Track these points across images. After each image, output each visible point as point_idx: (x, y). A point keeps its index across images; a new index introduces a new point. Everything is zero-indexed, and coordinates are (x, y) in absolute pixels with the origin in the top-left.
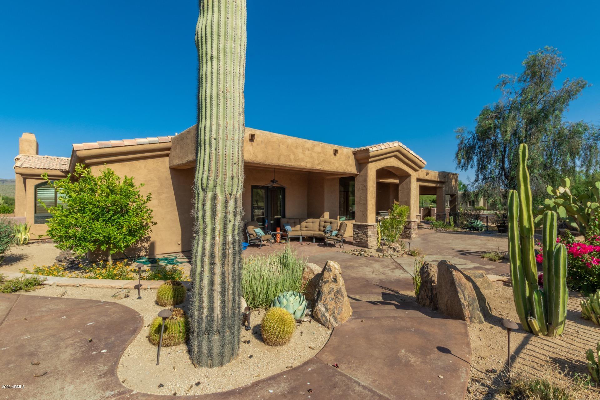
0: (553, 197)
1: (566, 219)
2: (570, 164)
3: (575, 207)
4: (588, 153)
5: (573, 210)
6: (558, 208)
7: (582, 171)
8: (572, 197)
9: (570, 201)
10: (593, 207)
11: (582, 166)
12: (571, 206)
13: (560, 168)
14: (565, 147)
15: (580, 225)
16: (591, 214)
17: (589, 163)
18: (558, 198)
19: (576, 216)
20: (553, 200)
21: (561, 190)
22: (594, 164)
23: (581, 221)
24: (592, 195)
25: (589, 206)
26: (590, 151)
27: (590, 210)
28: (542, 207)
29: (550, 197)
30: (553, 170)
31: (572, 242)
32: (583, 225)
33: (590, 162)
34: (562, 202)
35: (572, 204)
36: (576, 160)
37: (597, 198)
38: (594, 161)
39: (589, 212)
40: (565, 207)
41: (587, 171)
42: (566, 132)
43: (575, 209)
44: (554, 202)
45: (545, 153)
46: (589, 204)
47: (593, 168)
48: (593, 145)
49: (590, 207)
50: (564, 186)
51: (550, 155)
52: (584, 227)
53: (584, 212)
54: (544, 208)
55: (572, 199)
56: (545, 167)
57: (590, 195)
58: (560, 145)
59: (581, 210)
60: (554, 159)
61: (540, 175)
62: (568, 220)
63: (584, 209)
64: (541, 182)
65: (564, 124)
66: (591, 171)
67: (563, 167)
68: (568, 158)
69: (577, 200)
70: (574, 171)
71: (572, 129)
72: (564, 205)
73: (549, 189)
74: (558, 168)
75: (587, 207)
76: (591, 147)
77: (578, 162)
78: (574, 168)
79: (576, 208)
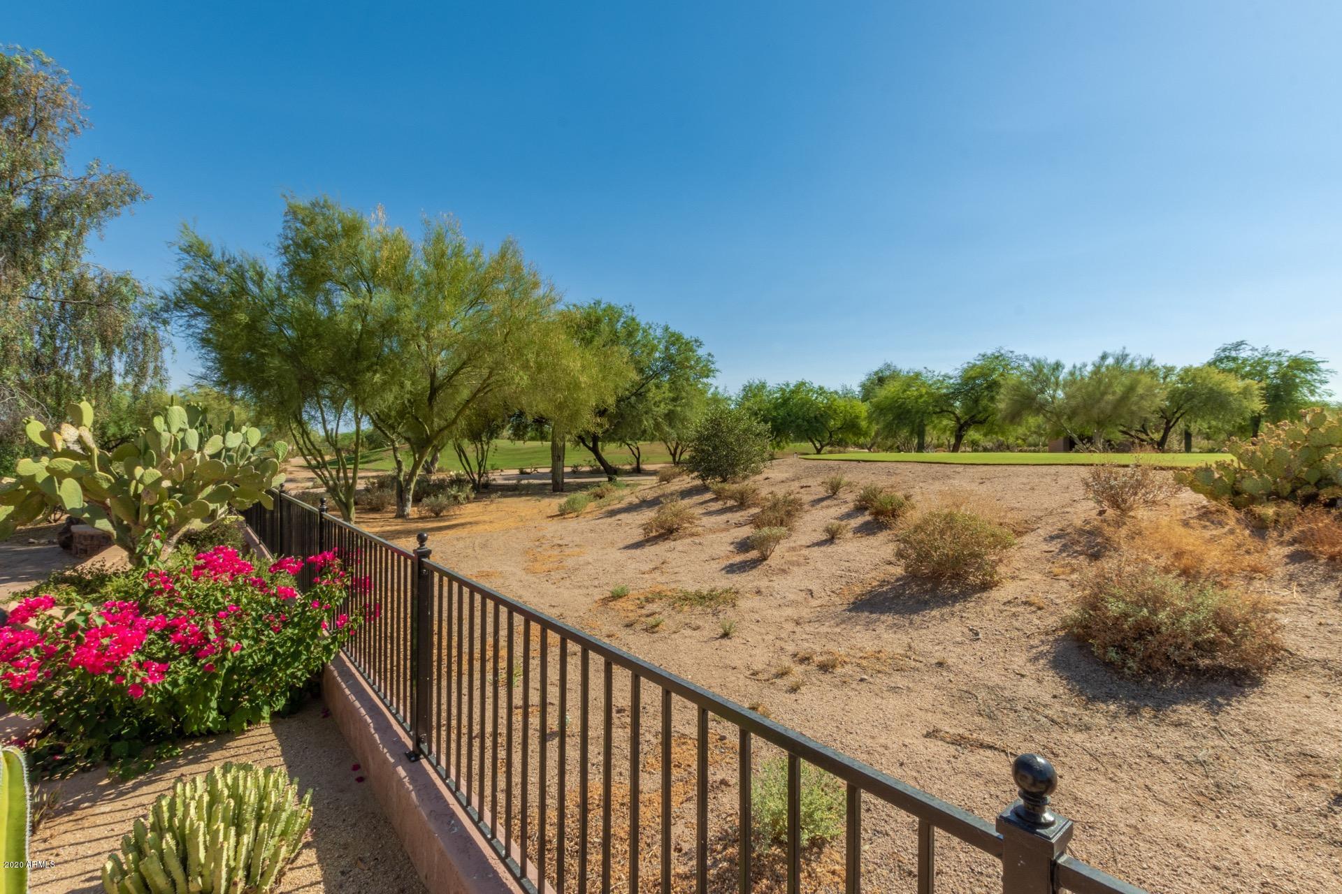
0: (44, 452)
1: (83, 510)
2: (100, 367)
3: (104, 480)
4: (140, 348)
5: (100, 487)
6: (60, 483)
7: (126, 385)
8: (96, 452)
9: (92, 463)
10: (148, 480)
11: (127, 373)
12: (94, 478)
13: (77, 373)
14: (87, 323)
15: (117, 524)
16: (143, 495)
17: (141, 370)
18: (57, 455)
19: (108, 501)
20: (45, 460)
21: (68, 434)
22: (150, 372)
23: (120, 515)
24: (147, 448)
25: (138, 478)
26: (144, 343)
27: (141, 487)
28: (13, 480)
29: (36, 453)
30: (57, 374)
31: (83, 625)
32: (125, 522)
33: (143, 368)
34: (70, 468)
35: (98, 473)
36: (115, 359)
37: (157, 456)
38: (151, 366)
39: (139, 491)
40: (79, 480)
41: (135, 386)
42: (92, 288)
43: (105, 485)
44: (48, 469)
45: (36, 328)
46: (139, 471)
47: (149, 381)
48: (149, 330)
49: (141, 481)
50: (78, 423)
51: (52, 337)
52: (128, 528)
53: (128, 491)
54: (16, 484)
55: (99, 457)
56: (37, 364)
57: (142, 448)
58: (78, 315)
59: (121, 484)
60: (61, 348)
61: (23, 385)
62: (87, 515)
63: (128, 483)
64: (23, 403)
65: (87, 265)
66: (144, 389)
67: (85, 371)
68: (97, 351)
69: (110, 461)
70: (110, 383)
71: (106, 284)
72: (76, 474)
73: (35, 429)
74: (72, 369)
75: (134, 478)
76: (145, 334)
77: (119, 366)
78: (111, 376)
79: (109, 481)
